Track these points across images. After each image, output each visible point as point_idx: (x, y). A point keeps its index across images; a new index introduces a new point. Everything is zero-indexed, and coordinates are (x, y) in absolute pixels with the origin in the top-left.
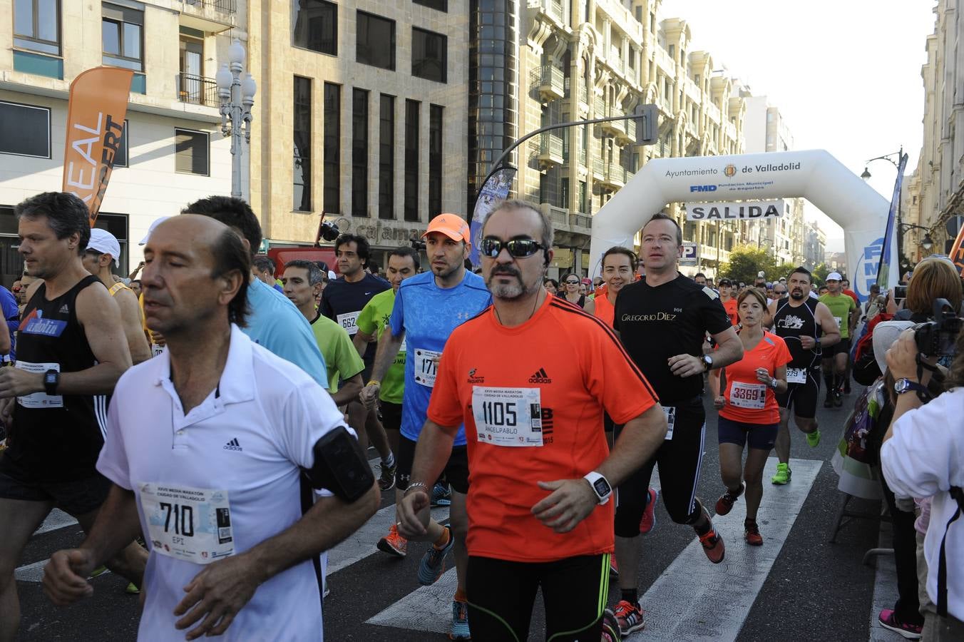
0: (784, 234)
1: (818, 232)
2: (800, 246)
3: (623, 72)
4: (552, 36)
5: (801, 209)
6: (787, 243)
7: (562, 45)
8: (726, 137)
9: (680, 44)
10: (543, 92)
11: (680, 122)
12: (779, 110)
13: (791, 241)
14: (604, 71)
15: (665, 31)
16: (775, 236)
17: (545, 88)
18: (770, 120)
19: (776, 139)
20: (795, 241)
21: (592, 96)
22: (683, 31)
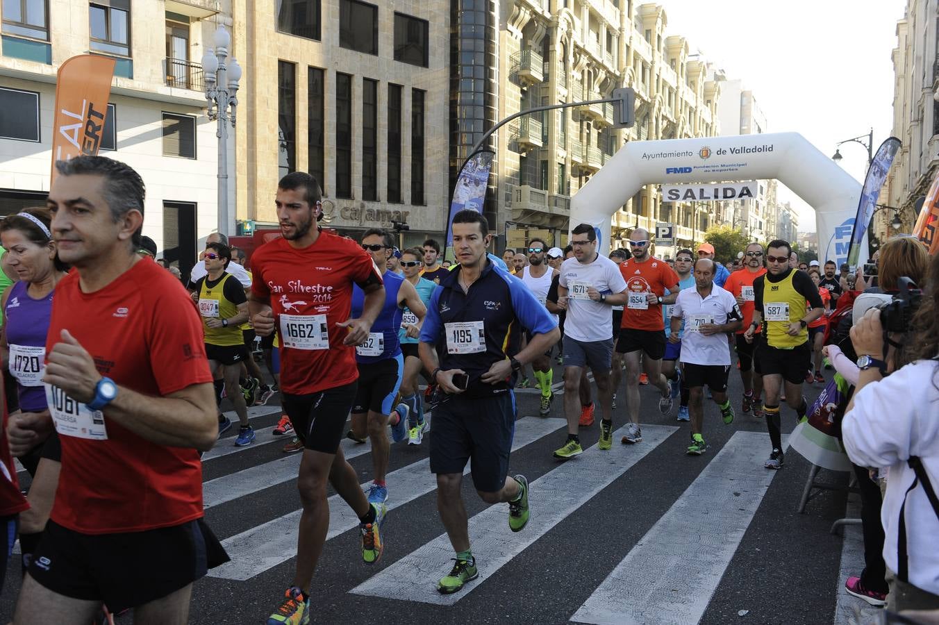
0: (757, 215)
1: (791, 213)
2: (773, 226)
3: (601, 57)
4: (531, 22)
5: (775, 190)
6: (761, 223)
7: (541, 30)
8: (702, 120)
9: (657, 29)
10: (523, 76)
11: (657, 106)
12: (753, 94)
13: (764, 222)
14: (582, 56)
15: (642, 16)
16: (749, 217)
17: (525, 73)
18: (744, 103)
19: (750, 121)
20: (768, 221)
21: (570, 81)
22: (660, 16)
